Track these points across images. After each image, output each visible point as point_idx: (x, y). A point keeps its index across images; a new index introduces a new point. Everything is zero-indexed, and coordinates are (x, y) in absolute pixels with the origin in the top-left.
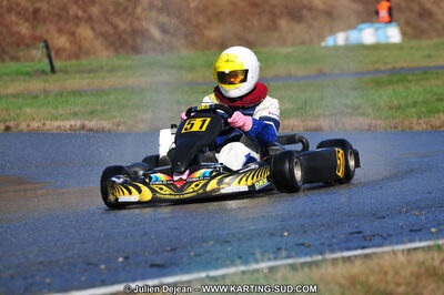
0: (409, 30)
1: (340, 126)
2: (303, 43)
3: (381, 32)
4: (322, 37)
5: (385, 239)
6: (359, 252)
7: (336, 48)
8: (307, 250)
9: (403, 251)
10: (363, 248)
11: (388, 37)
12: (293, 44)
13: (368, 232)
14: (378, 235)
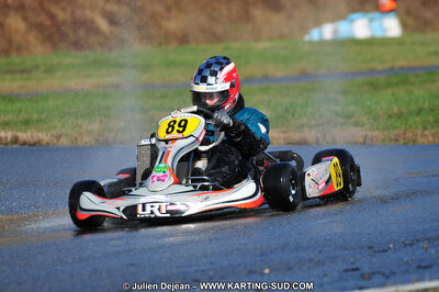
0: (410, 21)
2: (282, 37)
3: (376, 24)
4: (305, 30)
5: (387, 277)
7: (322, 43)
9: (410, 291)
10: (361, 288)
11: (385, 30)
12: (270, 39)
13: (366, 269)
14: (379, 272)
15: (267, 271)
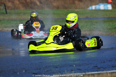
0: (114, 6)
1: (92, 34)
2: (82, 8)
3: (106, 6)
4: (88, 7)
5: (104, 69)
6: (96, 72)
7: (92, 10)
8: (80, 71)
9: (110, 73)
10: (97, 71)
11: (108, 8)
12: (79, 9)
13: (99, 66)
14: (102, 67)
15: (74, 66)
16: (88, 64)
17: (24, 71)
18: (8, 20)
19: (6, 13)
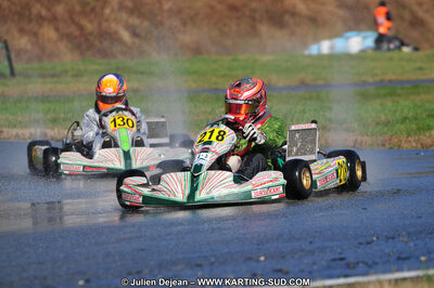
4: (306, 45)
5: (370, 267)
6: (342, 281)
7: (321, 57)
9: (390, 281)
10: (346, 276)
12: (274, 52)
13: (351, 259)
14: (363, 262)
15: (262, 258)
16: (312, 252)
17: (81, 283)
18: (20, 100)
19: (13, 73)
